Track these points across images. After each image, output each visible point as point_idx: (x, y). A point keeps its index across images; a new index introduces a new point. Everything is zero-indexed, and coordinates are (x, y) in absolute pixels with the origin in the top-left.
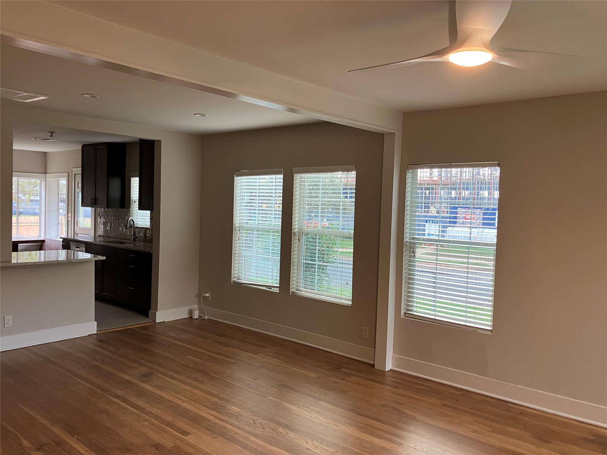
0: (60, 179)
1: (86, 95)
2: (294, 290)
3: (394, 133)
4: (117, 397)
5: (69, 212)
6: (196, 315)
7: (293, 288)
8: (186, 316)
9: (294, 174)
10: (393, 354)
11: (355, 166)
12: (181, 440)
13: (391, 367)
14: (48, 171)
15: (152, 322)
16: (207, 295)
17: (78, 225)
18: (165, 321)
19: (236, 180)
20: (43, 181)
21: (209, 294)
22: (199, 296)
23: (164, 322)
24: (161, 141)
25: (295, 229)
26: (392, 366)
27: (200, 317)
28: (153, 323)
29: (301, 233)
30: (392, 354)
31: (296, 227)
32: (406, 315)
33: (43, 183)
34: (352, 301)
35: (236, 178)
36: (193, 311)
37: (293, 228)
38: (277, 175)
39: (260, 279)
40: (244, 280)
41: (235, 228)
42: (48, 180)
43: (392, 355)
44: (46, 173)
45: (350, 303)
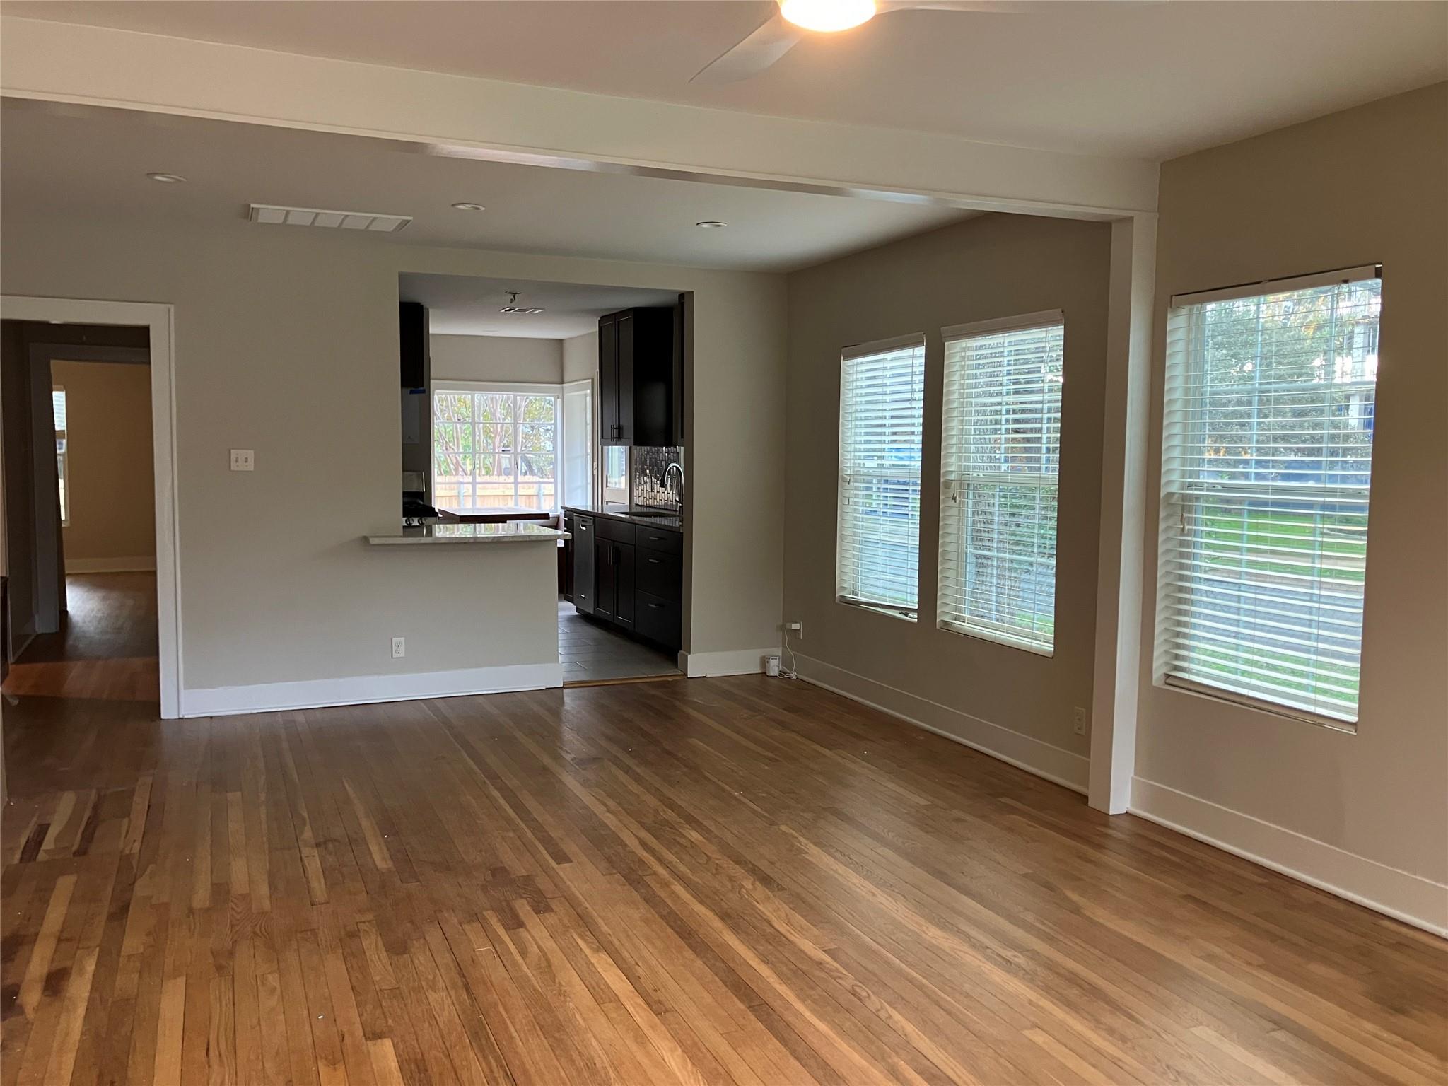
1: (461, 207)
2: (947, 618)
3: (1131, 219)
4: (504, 790)
6: (774, 669)
7: (945, 613)
8: (757, 669)
9: (946, 343)
10: (1136, 774)
11: (1060, 310)
12: (547, 870)
13: (1129, 806)
14: (566, 379)
15: (681, 675)
16: (796, 626)
17: (608, 485)
18: (708, 676)
19: (844, 369)
20: (558, 397)
21: (799, 625)
22: (782, 628)
23: (705, 677)
24: (692, 292)
25: (947, 473)
26: (1132, 805)
27: (782, 673)
28: (682, 677)
29: (964, 483)
30: (1132, 774)
31: (953, 468)
32: (1169, 681)
33: (559, 403)
34: (1054, 644)
35: (845, 364)
36: (767, 660)
37: (942, 471)
38: (916, 349)
39: (888, 593)
40: (862, 596)
41: (842, 477)
42: (566, 396)
43: (1132, 778)
44: (562, 382)
45: (1050, 648)
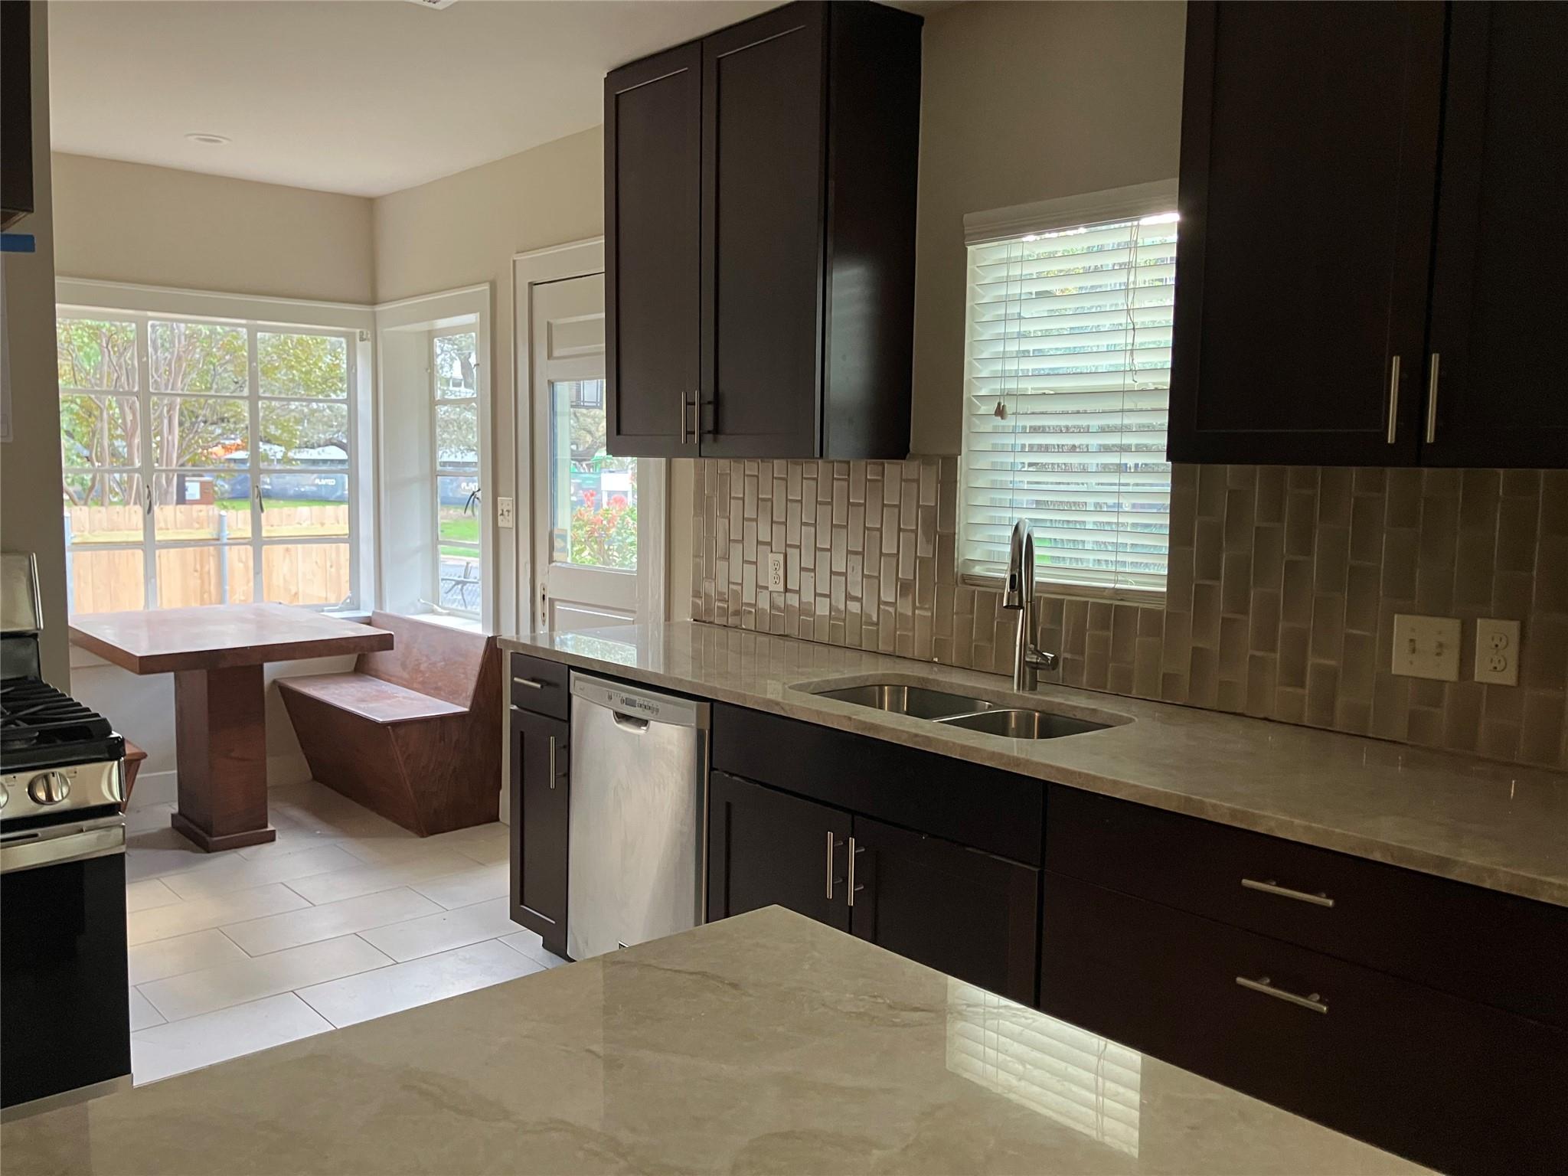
0: (442, 323)
5: (501, 489)
14: (383, 292)
17: (556, 555)
20: (362, 339)
33: (363, 350)
42: (386, 330)
44: (374, 302)
